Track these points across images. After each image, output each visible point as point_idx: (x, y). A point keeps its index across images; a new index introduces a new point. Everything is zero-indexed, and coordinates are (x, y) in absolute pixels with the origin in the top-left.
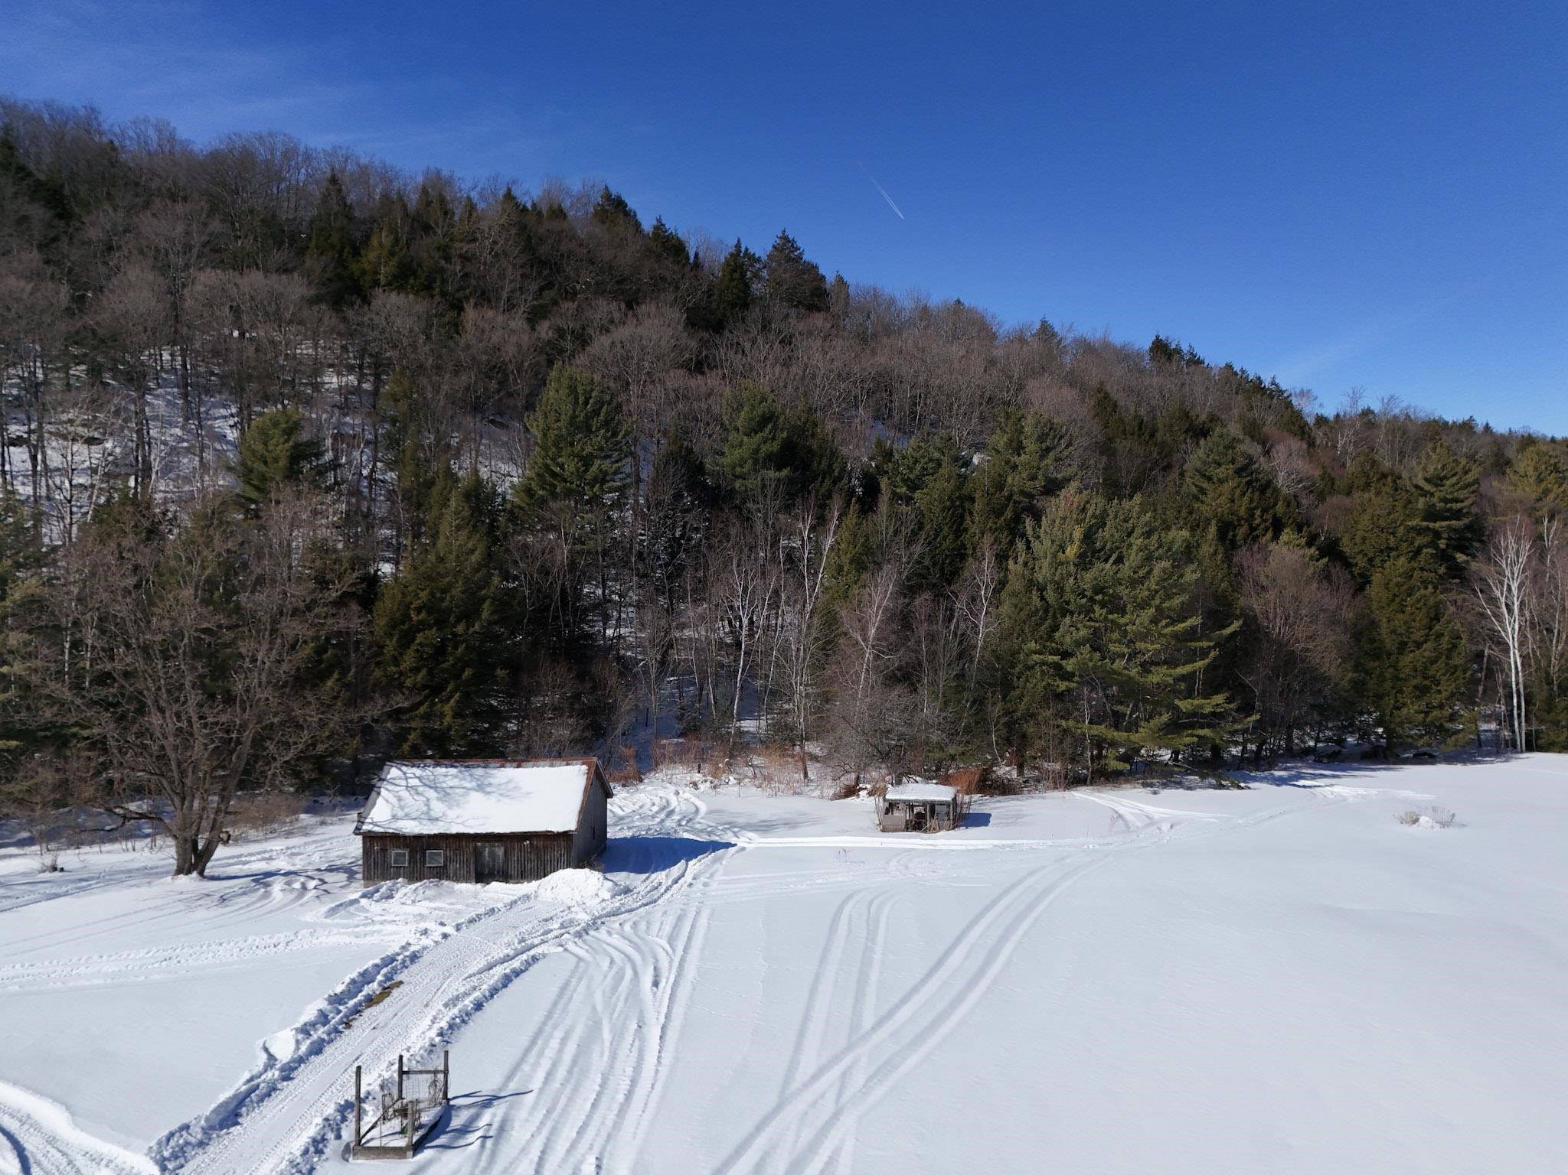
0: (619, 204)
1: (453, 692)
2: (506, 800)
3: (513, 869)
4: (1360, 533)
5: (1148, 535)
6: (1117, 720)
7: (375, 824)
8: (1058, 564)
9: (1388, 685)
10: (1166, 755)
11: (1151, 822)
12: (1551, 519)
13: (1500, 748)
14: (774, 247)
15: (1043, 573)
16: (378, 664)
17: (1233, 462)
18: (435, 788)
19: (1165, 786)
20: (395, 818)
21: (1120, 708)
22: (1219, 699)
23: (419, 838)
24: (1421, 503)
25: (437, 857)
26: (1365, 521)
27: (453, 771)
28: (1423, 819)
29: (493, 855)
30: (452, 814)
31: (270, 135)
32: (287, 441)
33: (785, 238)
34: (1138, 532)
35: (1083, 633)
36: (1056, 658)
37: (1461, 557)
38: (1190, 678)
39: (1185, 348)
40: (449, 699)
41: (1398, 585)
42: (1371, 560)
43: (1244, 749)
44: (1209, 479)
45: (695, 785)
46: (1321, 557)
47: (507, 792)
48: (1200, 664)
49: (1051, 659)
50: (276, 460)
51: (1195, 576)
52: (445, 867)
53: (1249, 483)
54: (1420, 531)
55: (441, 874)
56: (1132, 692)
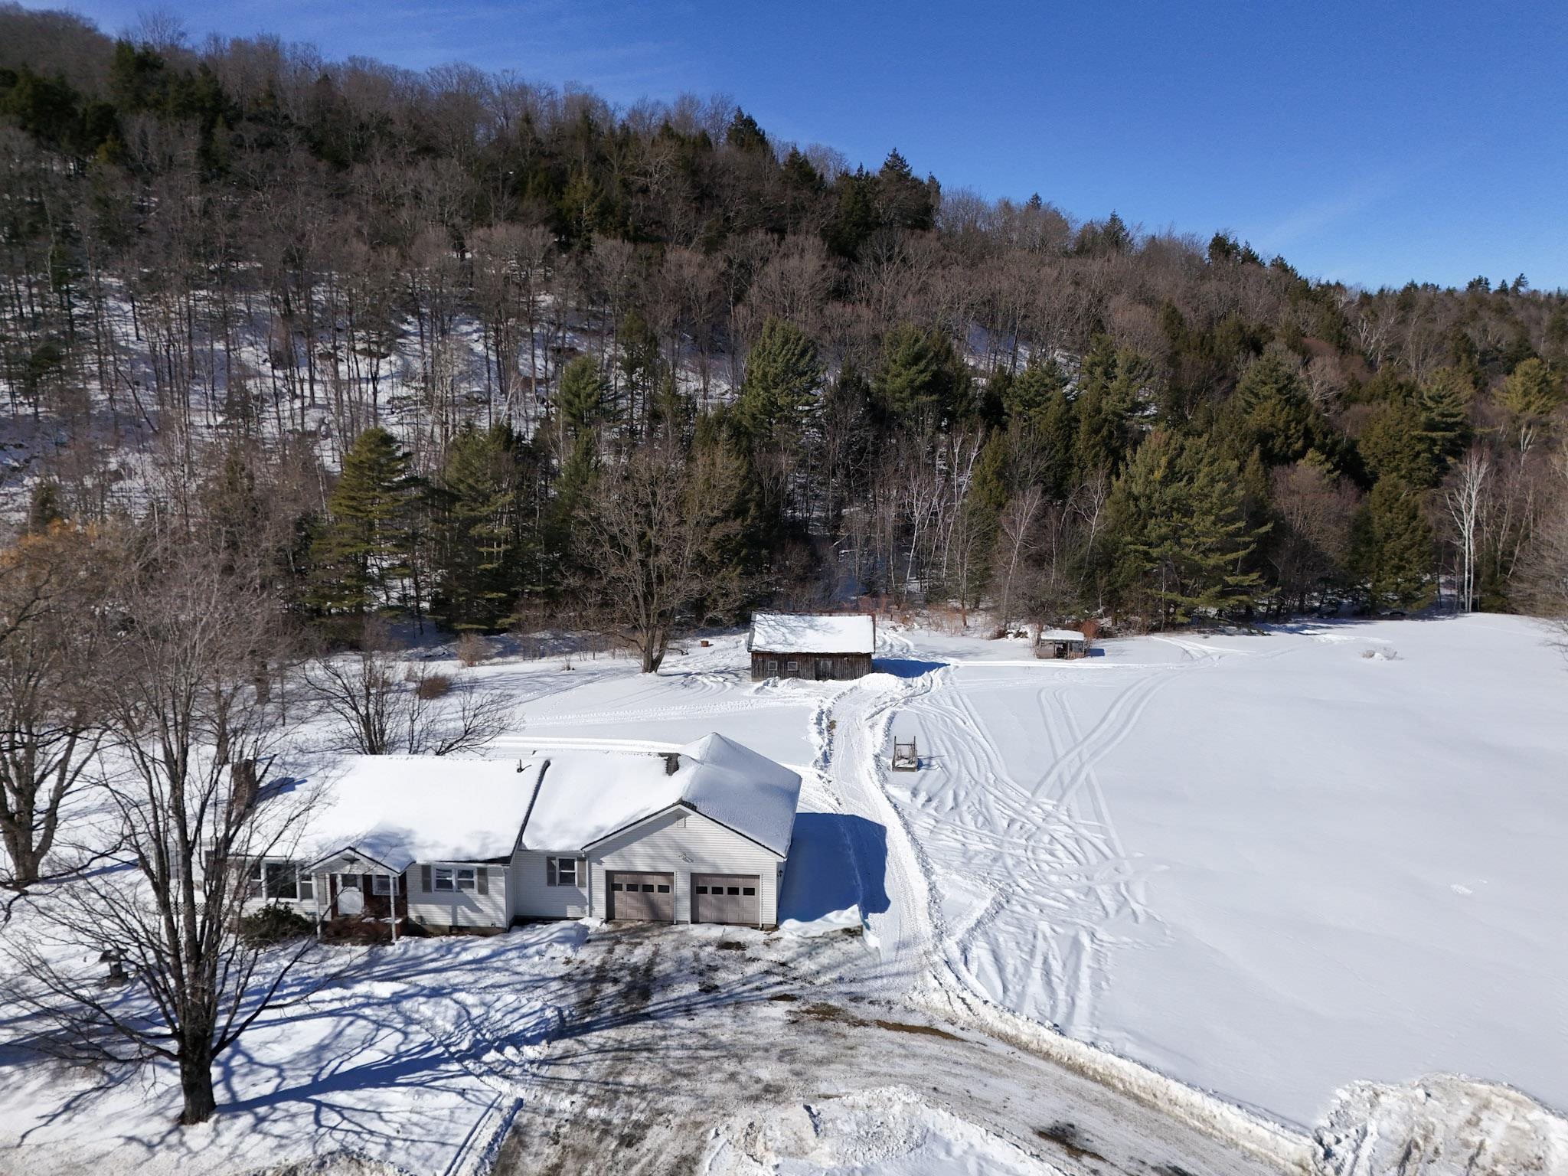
0: (750, 123)
2: (824, 633)
3: (837, 673)
4: (1373, 439)
5: (1211, 463)
6: (1183, 590)
7: (757, 646)
8: (1148, 482)
9: (1374, 564)
10: (1213, 611)
11: (1206, 654)
12: (1529, 427)
13: (1453, 608)
14: (886, 164)
15: (1136, 489)
17: (1276, 382)
18: (786, 627)
19: (1213, 633)
20: (768, 643)
21: (1186, 581)
22: (1254, 576)
23: (784, 654)
24: (1423, 417)
25: (796, 665)
26: (1378, 430)
28: (1377, 655)
29: (824, 664)
30: (801, 641)
33: (895, 156)
34: (1205, 461)
35: (1164, 530)
36: (1145, 548)
37: (1450, 460)
38: (1235, 562)
41: (1389, 492)
42: (1380, 461)
43: (1269, 609)
44: (1256, 395)
45: (894, 628)
46: (1335, 470)
47: (827, 630)
48: (1242, 553)
49: (1142, 548)
51: (1242, 493)
52: (800, 671)
53: (1288, 400)
54: (1420, 439)
55: (797, 675)
56: (1195, 570)
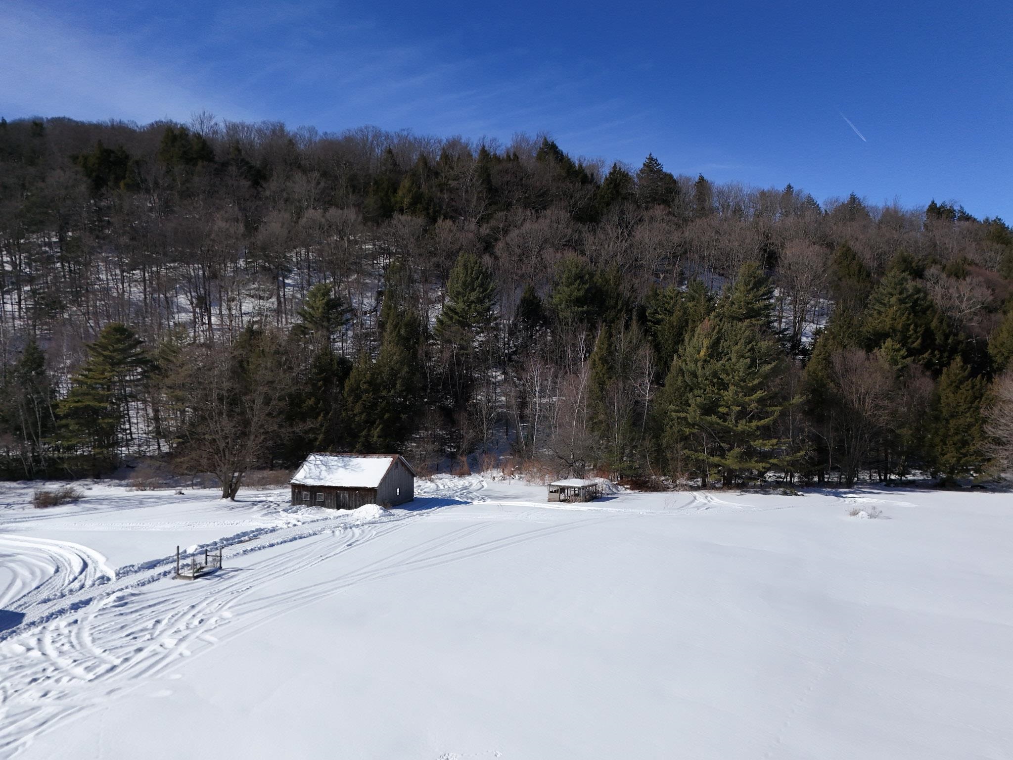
0: (553, 147)
1: (379, 425)
2: (352, 472)
3: (352, 505)
7: (296, 480)
8: (694, 361)
14: (644, 164)
16: (344, 410)
18: (326, 466)
20: (305, 477)
23: (313, 487)
25: (321, 497)
27: (336, 458)
29: (344, 497)
30: (328, 477)
31: (366, 128)
32: (323, 299)
33: (651, 159)
36: (687, 415)
39: (957, 208)
40: (377, 428)
45: (494, 478)
47: (355, 468)
49: (683, 415)
50: (318, 309)
52: (324, 501)
55: (323, 504)
